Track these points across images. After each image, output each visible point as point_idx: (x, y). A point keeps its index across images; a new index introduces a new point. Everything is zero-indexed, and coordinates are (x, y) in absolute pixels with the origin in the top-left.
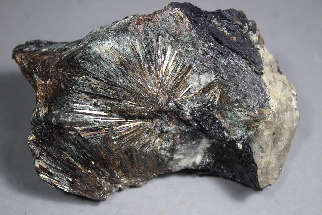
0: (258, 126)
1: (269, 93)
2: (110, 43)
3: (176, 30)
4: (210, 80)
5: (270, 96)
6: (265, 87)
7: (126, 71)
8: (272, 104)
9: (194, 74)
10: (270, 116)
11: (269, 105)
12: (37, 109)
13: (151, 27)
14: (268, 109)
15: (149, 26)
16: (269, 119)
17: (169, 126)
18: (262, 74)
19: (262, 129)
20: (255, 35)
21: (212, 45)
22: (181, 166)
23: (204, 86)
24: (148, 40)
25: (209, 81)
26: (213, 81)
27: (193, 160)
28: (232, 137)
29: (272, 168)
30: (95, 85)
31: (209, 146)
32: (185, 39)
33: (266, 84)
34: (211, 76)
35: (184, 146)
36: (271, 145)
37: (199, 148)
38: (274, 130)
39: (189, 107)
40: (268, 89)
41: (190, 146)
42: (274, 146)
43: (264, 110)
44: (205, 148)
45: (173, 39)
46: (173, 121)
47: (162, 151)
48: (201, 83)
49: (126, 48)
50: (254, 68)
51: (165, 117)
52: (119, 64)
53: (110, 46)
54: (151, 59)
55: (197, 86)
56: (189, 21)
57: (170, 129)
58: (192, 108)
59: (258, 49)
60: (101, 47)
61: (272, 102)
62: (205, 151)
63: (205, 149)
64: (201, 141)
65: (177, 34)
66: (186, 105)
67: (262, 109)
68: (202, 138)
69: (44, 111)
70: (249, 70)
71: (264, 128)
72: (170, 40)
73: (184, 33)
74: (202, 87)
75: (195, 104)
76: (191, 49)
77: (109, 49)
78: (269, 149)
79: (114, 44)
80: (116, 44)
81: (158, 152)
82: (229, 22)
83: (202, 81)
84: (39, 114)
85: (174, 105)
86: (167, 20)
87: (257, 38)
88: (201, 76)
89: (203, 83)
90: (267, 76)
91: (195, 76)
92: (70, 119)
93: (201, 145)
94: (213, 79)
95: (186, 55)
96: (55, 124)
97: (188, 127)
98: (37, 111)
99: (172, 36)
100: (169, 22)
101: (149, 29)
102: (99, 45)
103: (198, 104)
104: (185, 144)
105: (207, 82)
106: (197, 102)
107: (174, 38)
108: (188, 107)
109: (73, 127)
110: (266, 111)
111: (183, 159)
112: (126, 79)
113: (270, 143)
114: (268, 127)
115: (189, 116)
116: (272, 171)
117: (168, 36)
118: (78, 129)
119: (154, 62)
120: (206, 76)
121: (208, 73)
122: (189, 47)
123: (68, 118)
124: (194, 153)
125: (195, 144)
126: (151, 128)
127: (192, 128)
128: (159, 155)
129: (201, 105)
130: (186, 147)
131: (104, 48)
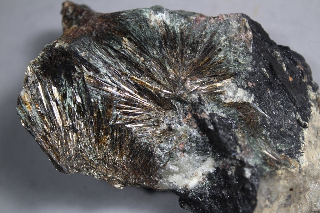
0: (277, 169)
1: (304, 149)
2: (163, 16)
3: (235, 36)
4: (247, 99)
5: (304, 152)
6: (303, 141)
7: (165, 46)
8: (302, 161)
9: (233, 84)
10: (296, 169)
11: (298, 159)
14: (296, 162)
15: (210, 21)
16: (293, 170)
17: (180, 124)
18: (305, 126)
19: (280, 175)
20: (314, 93)
21: (265, 71)
23: (238, 101)
24: (202, 32)
25: (245, 100)
26: (249, 103)
27: (186, 181)
30: (127, 45)
31: (212, 170)
32: (240, 49)
33: (304, 139)
34: (250, 97)
35: (184, 156)
36: (282, 200)
37: (200, 168)
38: (293, 186)
39: (211, 108)
40: (305, 145)
41: (191, 161)
42: (285, 206)
43: (291, 160)
44: (206, 172)
45: (228, 44)
46: (187, 118)
47: (159, 150)
48: (236, 96)
49: (176, 28)
50: (299, 116)
51: (181, 111)
52: (161, 37)
53: (161, 19)
54: (197, 48)
55: (231, 97)
56: (252, 36)
57: (179, 128)
58: (214, 112)
59: (312, 106)
60: (152, 16)
61: (303, 159)
62: (205, 177)
63: (206, 174)
64: (206, 160)
65: (235, 39)
66: (209, 104)
67: (289, 157)
68: (208, 156)
69: (62, 43)
70: (293, 116)
71: (283, 176)
72: (225, 43)
73: (242, 43)
74: (234, 101)
75: (219, 112)
76: (242, 61)
77: (159, 21)
78: (278, 203)
79: (167, 19)
80: (168, 19)
81: (153, 149)
82: (292, 63)
83: (238, 94)
84: (56, 45)
85: (196, 98)
86: (231, 23)
87: (315, 98)
88: (239, 89)
89: (238, 98)
90: (309, 134)
91: (233, 85)
92: (83, 54)
93: (204, 165)
94: (250, 101)
95: (234, 64)
96: (66, 49)
97: (200, 132)
99: (228, 40)
100: (232, 25)
101: (208, 25)
102: (151, 13)
103: (222, 114)
104: (187, 155)
105: (243, 99)
106: (222, 111)
107: (230, 43)
109: (82, 65)
110: (293, 162)
111: (177, 173)
112: (161, 52)
113: (282, 197)
114: (288, 178)
115: (207, 115)
117: (224, 38)
118: (85, 72)
119: (198, 53)
120: (245, 92)
121: (248, 91)
122: (240, 58)
123: (82, 52)
124: (191, 173)
125: (197, 160)
126: (160, 119)
127: (203, 135)
128: (153, 153)
129: (225, 117)
130: (187, 159)
131: (155, 18)
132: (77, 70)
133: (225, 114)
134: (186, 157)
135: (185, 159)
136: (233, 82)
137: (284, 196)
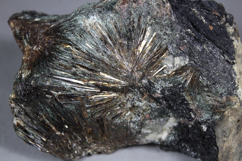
0: (224, 112)
1: (238, 82)
2: (94, 18)
3: (158, 13)
4: (184, 63)
5: (239, 85)
6: (235, 76)
8: (240, 93)
9: (169, 56)
10: (237, 104)
11: (237, 94)
12: (21, 71)
13: (134, 8)
14: (236, 97)
15: (132, 7)
16: (236, 106)
17: (140, 101)
18: (234, 63)
19: (227, 115)
20: (231, 28)
21: (189, 31)
22: (147, 140)
23: (178, 68)
24: (130, 20)
25: (183, 64)
26: (186, 65)
27: (159, 136)
28: (198, 119)
29: (233, 152)
30: (76, 55)
31: (176, 124)
32: (165, 22)
33: (236, 74)
34: (185, 59)
35: (152, 122)
36: (234, 131)
37: (166, 125)
38: (239, 118)
40: (237, 79)
41: (158, 123)
42: (237, 133)
43: (232, 98)
44: (172, 126)
45: (154, 22)
46: (145, 97)
47: (132, 124)
48: (175, 65)
49: (109, 25)
50: (227, 57)
51: (138, 93)
52: (100, 39)
53: (94, 21)
54: (131, 37)
55: (171, 67)
56: (170, 6)
57: (141, 104)
58: (163, 87)
59: (233, 41)
60: (86, 21)
61: (240, 91)
62: (171, 129)
63: (172, 127)
64: (169, 119)
65: (158, 17)
67: (230, 96)
68: (169, 116)
69: (26, 73)
70: (222, 59)
71: (229, 114)
72: (151, 21)
73: (165, 17)
74: (175, 69)
75: (167, 84)
76: (169, 32)
77: (93, 24)
78: (232, 134)
79: (98, 20)
80: (100, 20)
81: (127, 125)
82: (208, 12)
83: (176, 63)
84: (22, 76)
85: (146, 82)
86: (150, 3)
87: (233, 30)
88: (175, 58)
89: (177, 66)
90: (238, 66)
91: (170, 58)
92: (48, 84)
93: (168, 123)
94: (187, 63)
95: (164, 37)
96: (34, 86)
97: (158, 104)
98: (20, 72)
99: (153, 18)
100: (151, 5)
101: (132, 10)
102: (84, 19)
103: (170, 84)
104: (154, 120)
105: (181, 65)
106: (169, 82)
107: (155, 20)
108: (160, 86)
109: (51, 91)
110: (234, 99)
111: (151, 133)
112: (105, 53)
113: (233, 129)
114: (234, 114)
115: (160, 94)
116: (232, 156)
117: (149, 18)
118: (55, 94)
119: (133, 40)
120: (180, 59)
121: (182, 56)
122: (167, 31)
123: (47, 82)
124: (161, 129)
125: (162, 121)
126: (124, 101)
127: (161, 105)
128: (129, 127)
129: (173, 86)
130: (154, 123)
131: (89, 22)
132: (49, 97)
133: (172, 84)
134: (154, 122)
135: (153, 123)
136: (169, 55)
137: (235, 128)
